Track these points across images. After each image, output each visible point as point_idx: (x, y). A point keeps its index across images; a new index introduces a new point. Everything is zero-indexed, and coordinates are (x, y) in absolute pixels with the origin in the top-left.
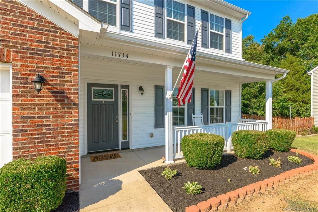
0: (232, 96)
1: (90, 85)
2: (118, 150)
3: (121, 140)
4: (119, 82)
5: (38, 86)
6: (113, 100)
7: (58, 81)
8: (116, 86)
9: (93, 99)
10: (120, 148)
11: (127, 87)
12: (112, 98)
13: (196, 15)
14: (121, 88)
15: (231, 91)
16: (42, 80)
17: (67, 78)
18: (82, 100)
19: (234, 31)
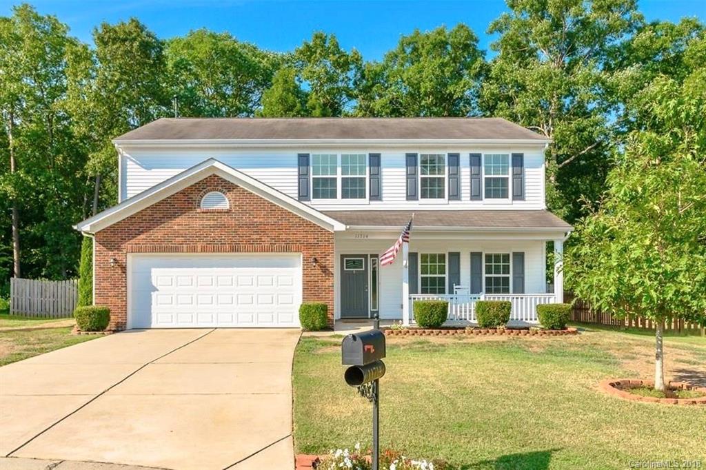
0: (525, 260)
1: (342, 256)
2: (368, 318)
3: (370, 309)
4: (369, 251)
5: (314, 264)
6: (363, 269)
7: (323, 260)
8: (365, 256)
9: (345, 269)
10: (369, 317)
11: (377, 256)
12: (362, 268)
13: (461, 163)
14: (371, 257)
15: (523, 253)
16: (316, 261)
17: (328, 258)
18: (336, 271)
19: (527, 168)
